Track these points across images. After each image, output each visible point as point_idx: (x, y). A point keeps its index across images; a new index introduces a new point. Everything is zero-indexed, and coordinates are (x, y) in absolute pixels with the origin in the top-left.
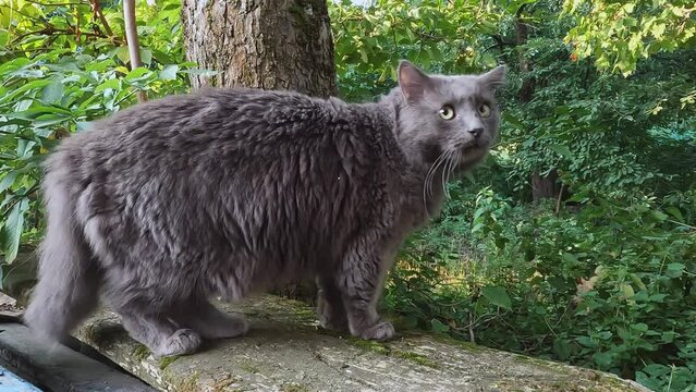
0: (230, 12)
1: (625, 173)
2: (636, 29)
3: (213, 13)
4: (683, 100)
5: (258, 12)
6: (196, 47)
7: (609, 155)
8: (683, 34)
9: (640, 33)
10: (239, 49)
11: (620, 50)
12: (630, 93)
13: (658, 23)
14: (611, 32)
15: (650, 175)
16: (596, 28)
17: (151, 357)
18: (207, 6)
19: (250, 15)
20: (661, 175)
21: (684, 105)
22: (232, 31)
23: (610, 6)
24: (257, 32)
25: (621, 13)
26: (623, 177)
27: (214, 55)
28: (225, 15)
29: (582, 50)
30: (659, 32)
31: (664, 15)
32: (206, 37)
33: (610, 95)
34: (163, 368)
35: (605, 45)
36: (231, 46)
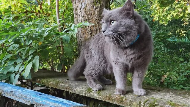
0: (91, 9)
1: (162, 50)
2: (169, 14)
3: (86, 9)
4: (176, 31)
5: (98, 9)
6: (81, 18)
7: (158, 45)
8: (180, 15)
9: (170, 15)
10: (93, 18)
11: (165, 19)
12: (163, 29)
13: (175, 12)
14: (163, 14)
15: (169, 50)
16: (159, 13)
17: (93, 91)
18: (85, 7)
19: (96, 10)
20: (171, 50)
21: (177, 33)
22: (92, 14)
23: (162, 8)
24: (98, 14)
25: (165, 10)
26: (162, 51)
27: (86, 20)
28: (90, 10)
29: (156, 19)
30: (175, 15)
31: (176, 10)
32: (84, 15)
33: (158, 30)
34: (99, 94)
35: (161, 17)
36: (91, 17)
